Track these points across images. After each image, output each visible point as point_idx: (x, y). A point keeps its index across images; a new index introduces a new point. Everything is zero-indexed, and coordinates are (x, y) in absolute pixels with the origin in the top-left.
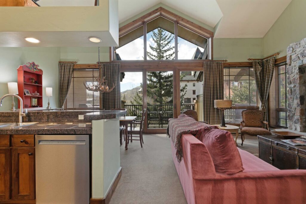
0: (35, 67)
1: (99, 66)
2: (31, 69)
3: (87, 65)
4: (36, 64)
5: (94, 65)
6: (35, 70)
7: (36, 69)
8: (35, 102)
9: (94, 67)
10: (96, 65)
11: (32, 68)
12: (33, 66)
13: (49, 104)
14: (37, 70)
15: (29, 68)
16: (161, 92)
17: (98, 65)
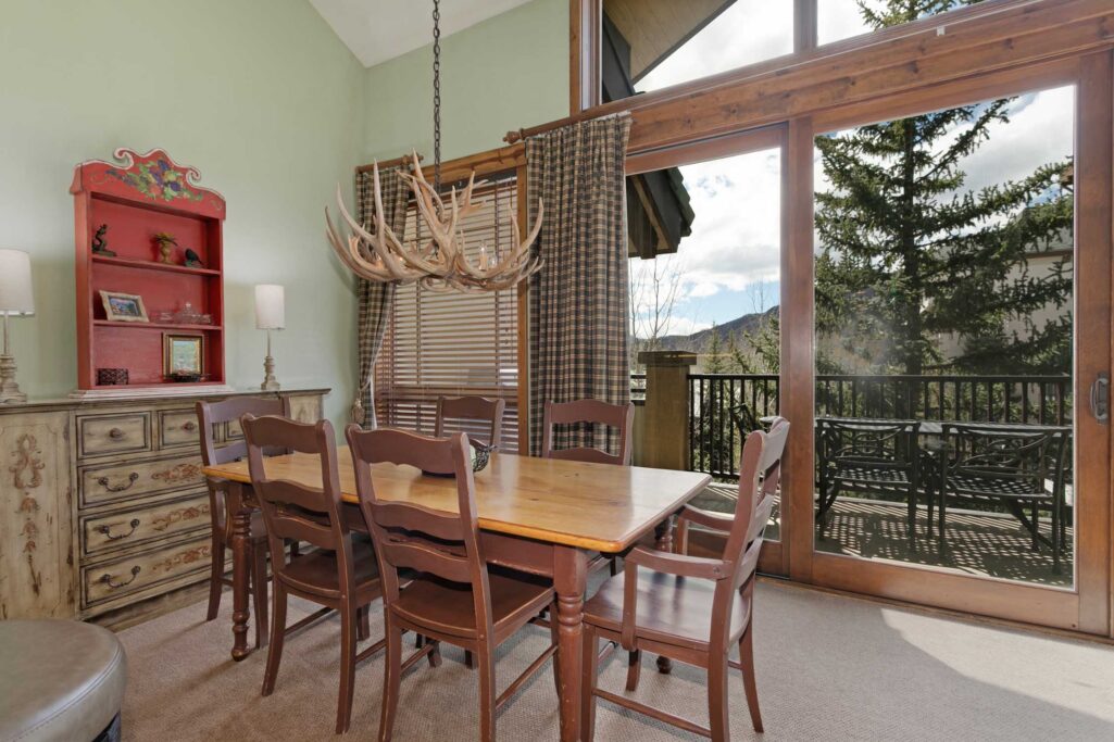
0: (171, 177)
1: (515, 156)
2: (143, 185)
3: (462, 163)
4: (177, 159)
5: (496, 155)
6: (170, 192)
7: (175, 185)
8: (186, 354)
9: (494, 166)
10: (503, 154)
11: (153, 180)
12: (158, 175)
13: (268, 366)
14: (186, 195)
15: (130, 181)
16: (917, 299)
17: (512, 151)
